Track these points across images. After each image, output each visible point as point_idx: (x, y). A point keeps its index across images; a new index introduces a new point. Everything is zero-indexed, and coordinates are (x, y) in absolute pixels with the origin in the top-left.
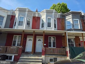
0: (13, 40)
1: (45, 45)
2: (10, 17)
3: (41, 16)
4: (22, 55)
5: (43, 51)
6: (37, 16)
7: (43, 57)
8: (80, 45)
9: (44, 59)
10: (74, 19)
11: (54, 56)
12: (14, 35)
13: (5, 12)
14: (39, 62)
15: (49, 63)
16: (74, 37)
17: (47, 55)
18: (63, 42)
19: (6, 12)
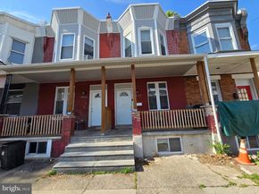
0: (56, 100)
1: (140, 104)
2: (43, 43)
3: (121, 29)
4: (73, 138)
5: (134, 120)
6: (110, 30)
7: (137, 139)
8: (235, 96)
9: (141, 146)
10: (217, 25)
11: (169, 133)
12: (57, 88)
13: (25, 29)
14: (125, 159)
15: (157, 156)
16: (219, 78)
17: (149, 133)
18: (187, 94)
19: (31, 31)
